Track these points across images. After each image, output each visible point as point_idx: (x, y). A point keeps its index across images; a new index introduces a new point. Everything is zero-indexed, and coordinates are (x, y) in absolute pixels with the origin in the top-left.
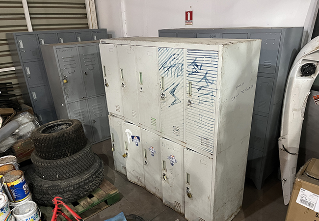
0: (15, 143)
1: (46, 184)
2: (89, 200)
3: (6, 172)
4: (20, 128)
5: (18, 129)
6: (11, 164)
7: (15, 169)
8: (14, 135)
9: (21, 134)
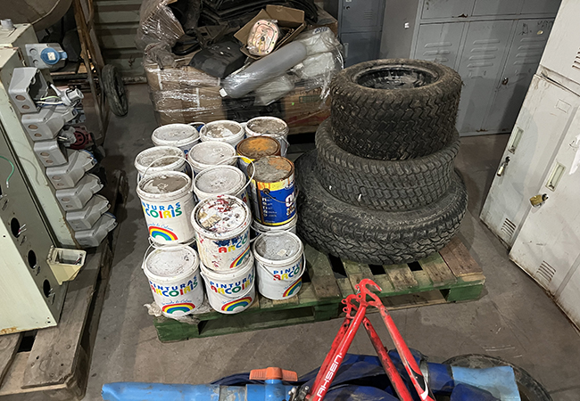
0: (290, 92)
1: (332, 207)
2: (409, 273)
3: (262, 155)
4: (306, 62)
5: (302, 62)
6: (274, 139)
7: (279, 154)
8: (291, 73)
9: (306, 75)
